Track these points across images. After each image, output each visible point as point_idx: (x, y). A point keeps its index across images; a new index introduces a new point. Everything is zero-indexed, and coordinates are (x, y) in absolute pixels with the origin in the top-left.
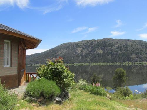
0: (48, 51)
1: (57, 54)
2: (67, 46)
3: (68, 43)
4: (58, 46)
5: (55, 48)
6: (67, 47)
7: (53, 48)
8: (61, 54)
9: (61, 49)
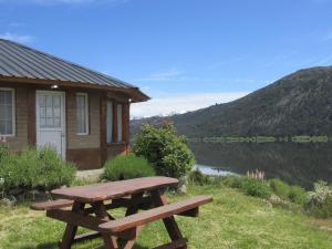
0: (247, 96)
1: (278, 105)
2: (309, 79)
3: (313, 70)
4: (279, 82)
5: (271, 86)
6: (310, 82)
7: (263, 89)
8: (288, 104)
9: (287, 90)
